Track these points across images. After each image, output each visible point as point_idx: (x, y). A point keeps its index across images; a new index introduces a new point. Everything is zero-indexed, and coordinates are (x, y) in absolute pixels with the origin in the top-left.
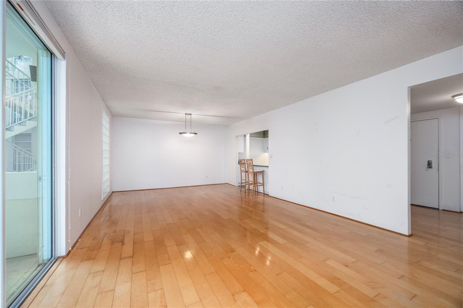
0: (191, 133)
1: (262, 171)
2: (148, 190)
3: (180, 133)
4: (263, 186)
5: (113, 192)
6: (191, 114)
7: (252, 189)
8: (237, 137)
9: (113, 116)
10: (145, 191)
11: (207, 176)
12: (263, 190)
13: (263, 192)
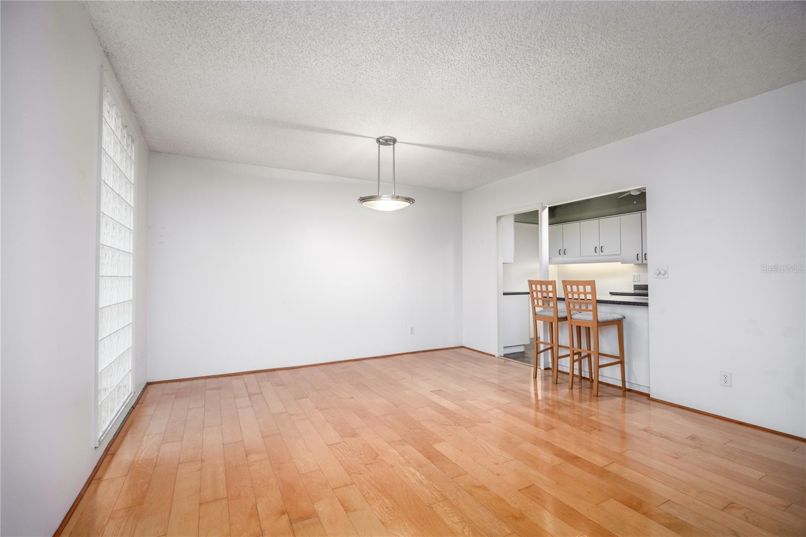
0: (398, 197)
1: (620, 317)
2: (253, 375)
3: (363, 200)
4: (619, 365)
5: (148, 384)
6: (394, 141)
7: (568, 370)
8: (499, 218)
9: (151, 151)
10: (246, 377)
11: (412, 329)
12: (620, 377)
13: (620, 384)
